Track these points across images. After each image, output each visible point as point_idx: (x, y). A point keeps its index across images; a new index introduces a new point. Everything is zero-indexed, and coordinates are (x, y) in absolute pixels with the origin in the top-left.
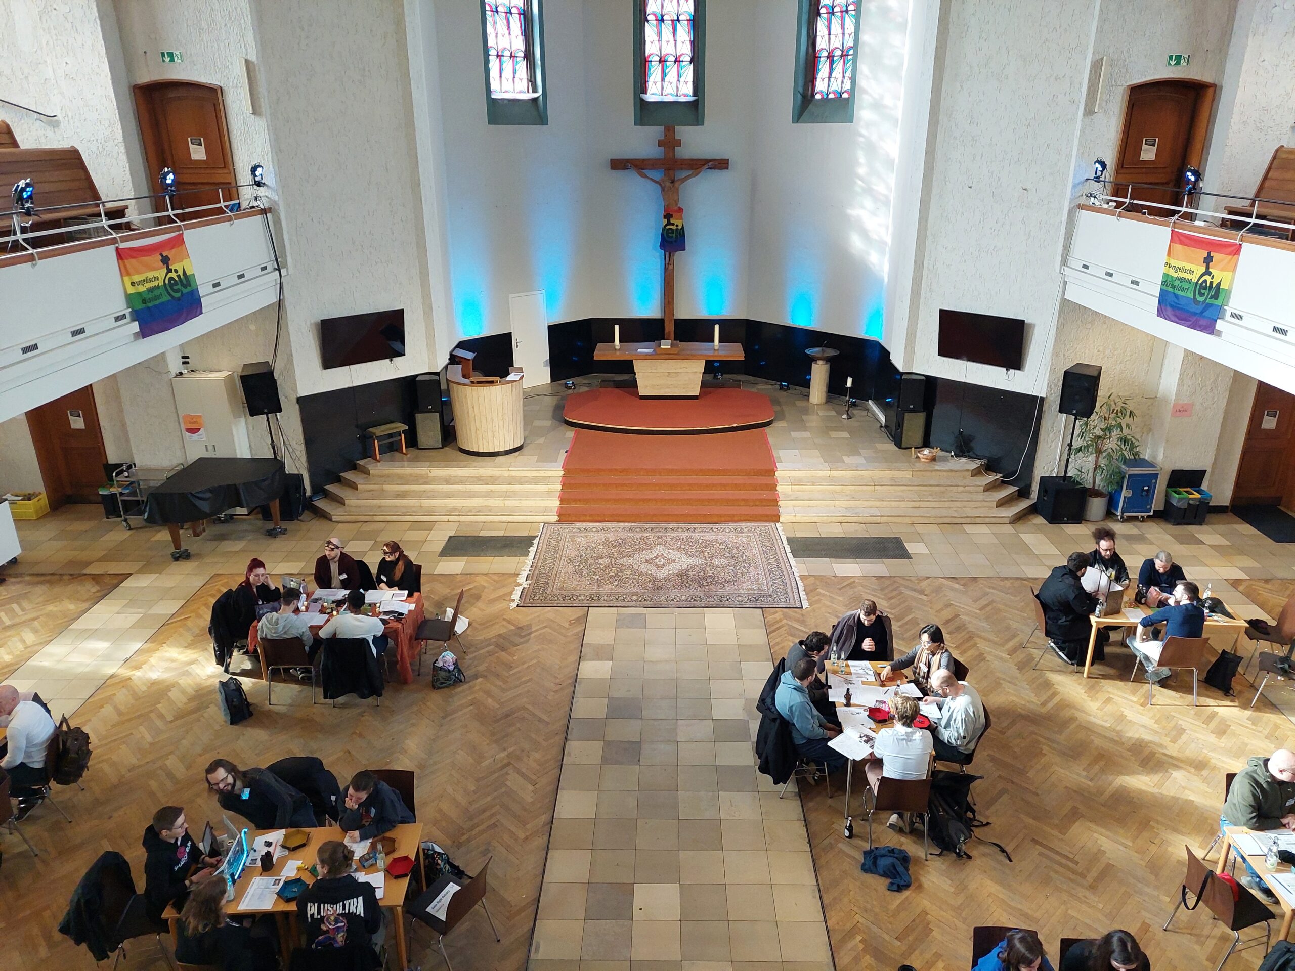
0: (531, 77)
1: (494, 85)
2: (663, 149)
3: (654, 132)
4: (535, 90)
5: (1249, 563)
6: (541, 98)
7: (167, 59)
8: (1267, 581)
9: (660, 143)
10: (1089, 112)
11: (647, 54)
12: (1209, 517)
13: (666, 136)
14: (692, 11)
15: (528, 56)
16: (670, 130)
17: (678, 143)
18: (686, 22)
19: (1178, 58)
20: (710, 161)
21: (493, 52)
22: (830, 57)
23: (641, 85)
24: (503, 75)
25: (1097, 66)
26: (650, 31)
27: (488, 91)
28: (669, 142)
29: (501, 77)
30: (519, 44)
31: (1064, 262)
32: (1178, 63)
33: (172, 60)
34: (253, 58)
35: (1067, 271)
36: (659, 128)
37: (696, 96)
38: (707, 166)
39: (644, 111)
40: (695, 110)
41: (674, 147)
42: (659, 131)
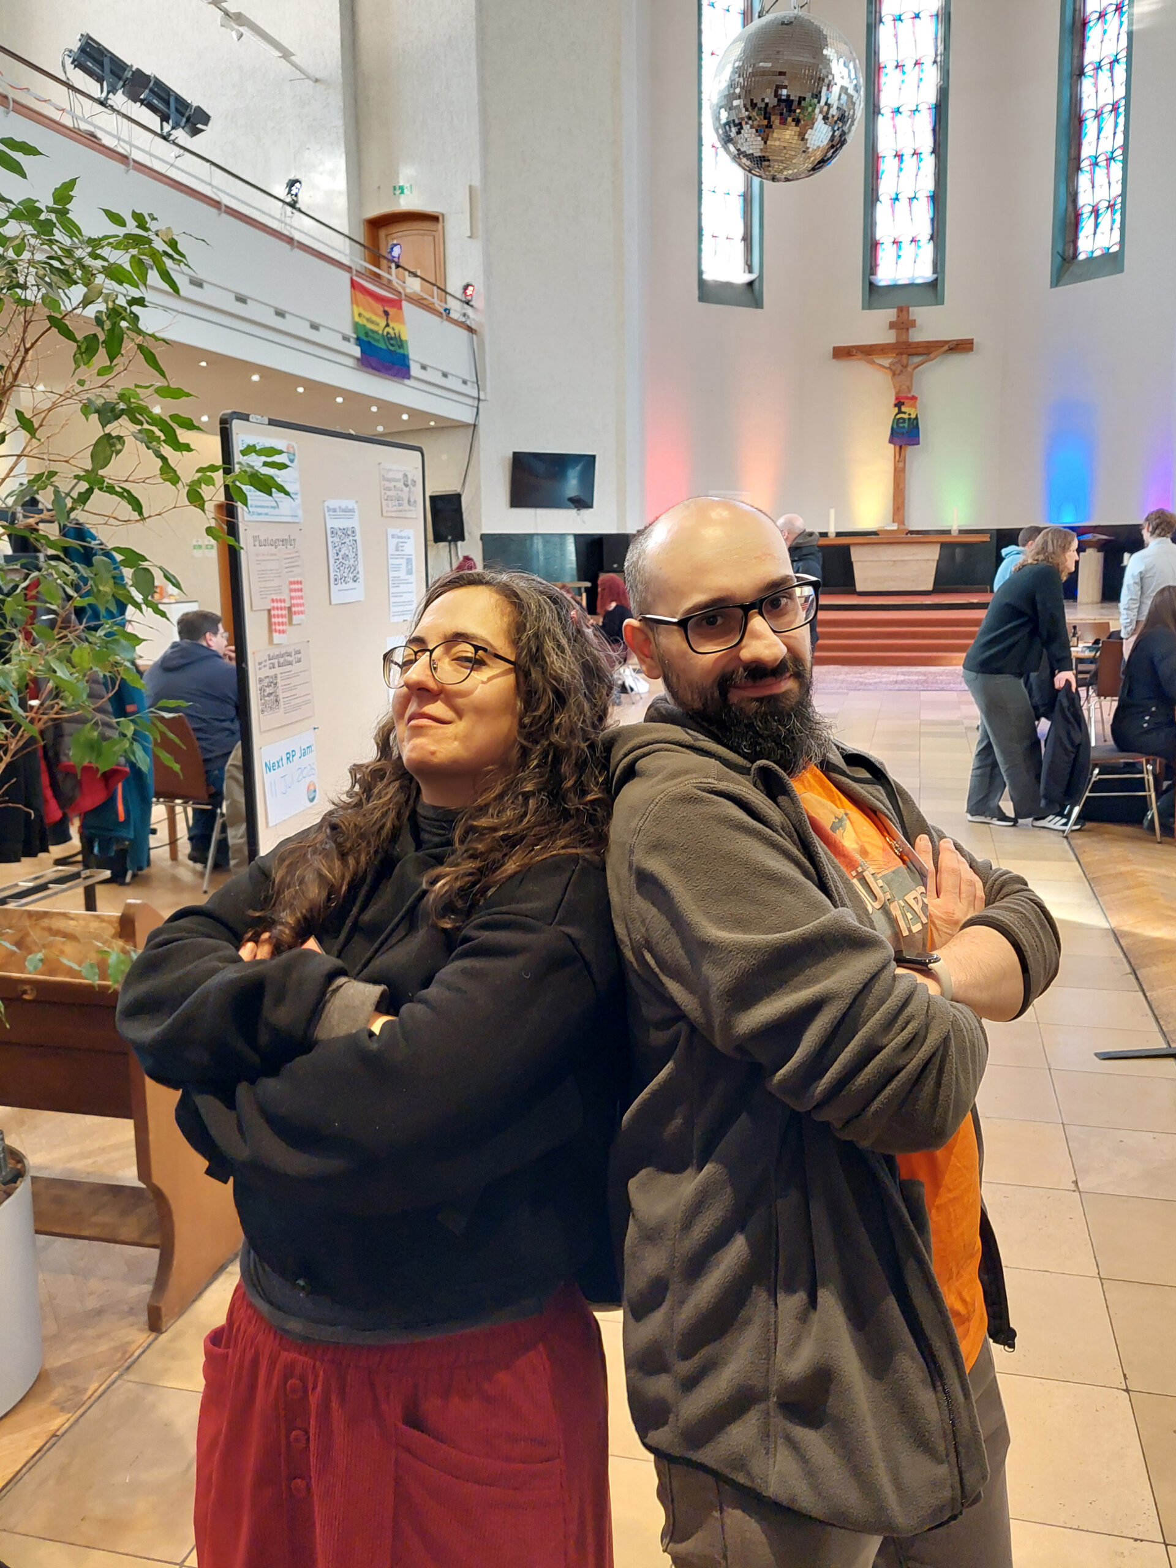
0: (748, 260)
1: (707, 267)
2: (896, 331)
3: (885, 315)
4: (750, 271)
6: (757, 280)
7: (397, 193)
9: (891, 328)
11: (878, 236)
13: (898, 316)
14: (932, 187)
15: (745, 239)
16: (903, 313)
17: (913, 324)
18: (925, 200)
20: (947, 342)
21: (707, 233)
22: (1095, 211)
23: (870, 265)
24: (717, 257)
26: (882, 213)
27: (700, 271)
28: (903, 324)
29: (714, 258)
30: (737, 226)
33: (402, 193)
34: (476, 183)
36: (892, 310)
37: (935, 276)
38: (946, 347)
39: (873, 293)
40: (933, 289)
41: (908, 329)
42: (890, 314)
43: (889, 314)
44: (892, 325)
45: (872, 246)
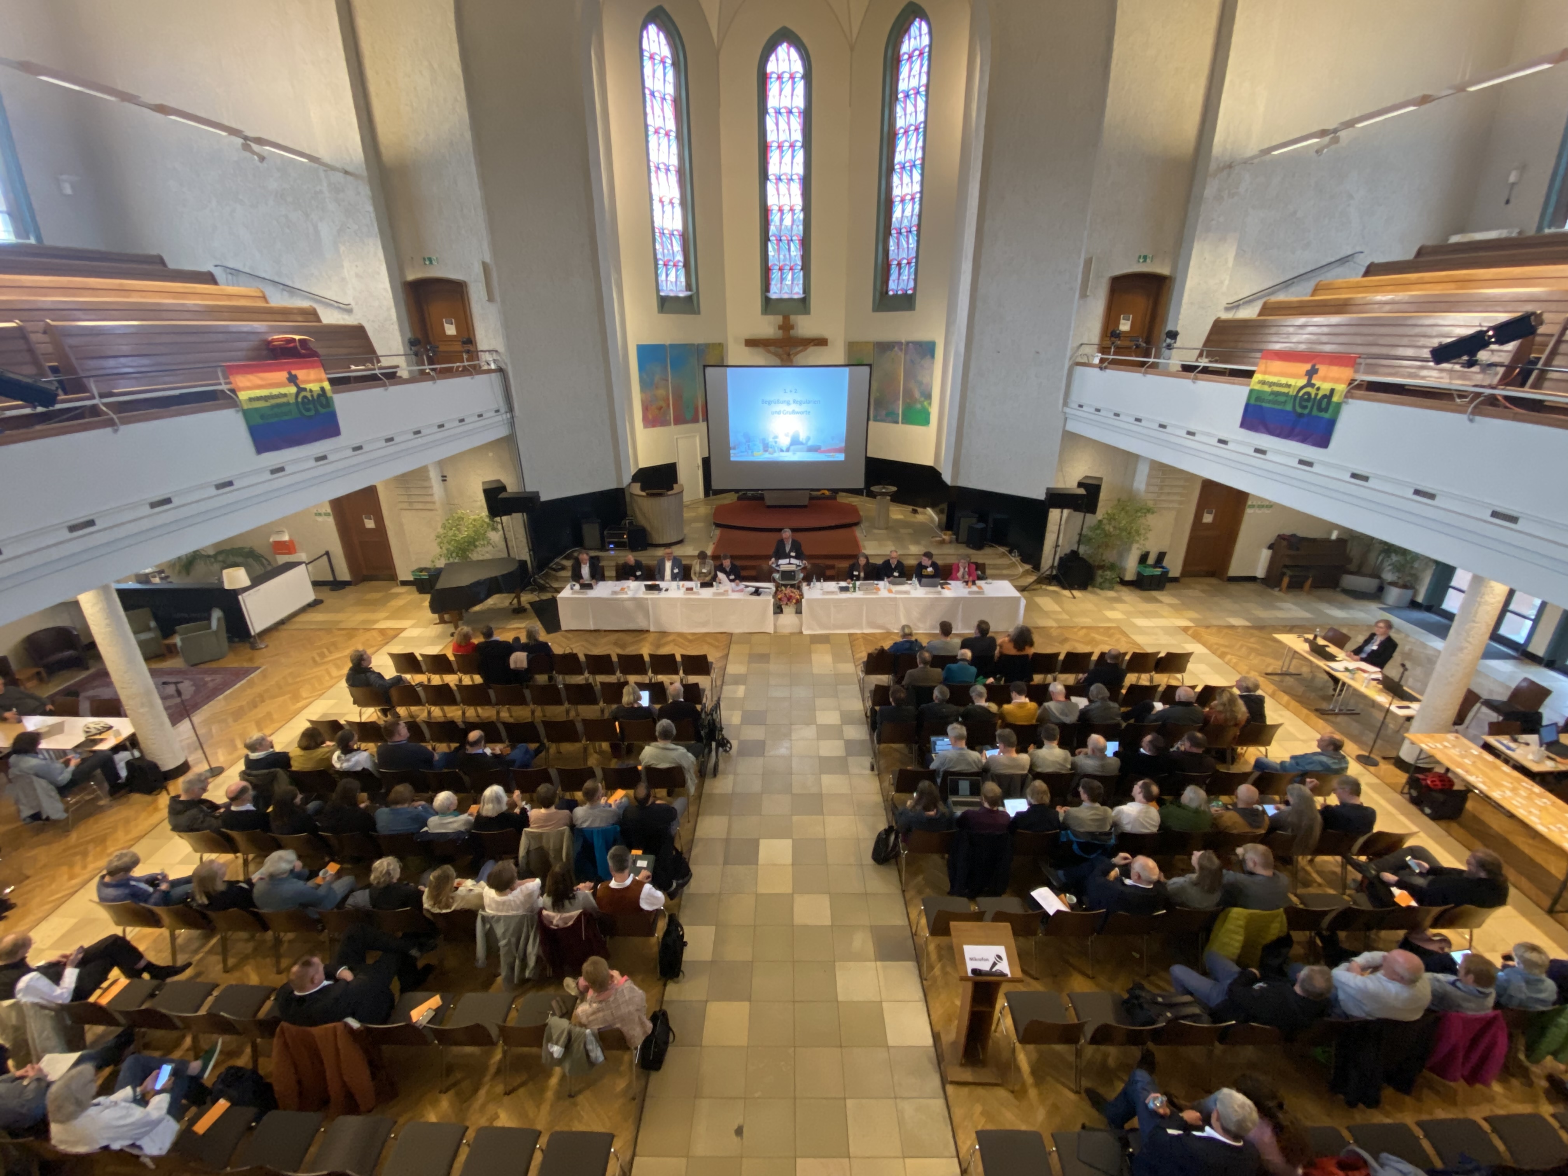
2: (782, 331)
3: (776, 319)
5: (1194, 615)
6: (695, 295)
7: (428, 262)
8: (1208, 627)
9: (780, 328)
10: (1084, 295)
11: (770, 264)
12: (1168, 585)
13: (783, 322)
14: (801, 233)
16: (786, 318)
17: (793, 326)
18: (797, 241)
19: (1145, 258)
20: (813, 338)
22: (899, 264)
23: (766, 287)
25: (1088, 263)
27: (658, 290)
28: (786, 326)
31: (1066, 404)
32: (1145, 261)
33: (431, 263)
34: (488, 260)
35: (1067, 410)
36: (779, 316)
37: (804, 295)
38: (813, 342)
39: (769, 305)
40: (803, 303)
41: (790, 329)
43: (779, 319)
45: (766, 271)
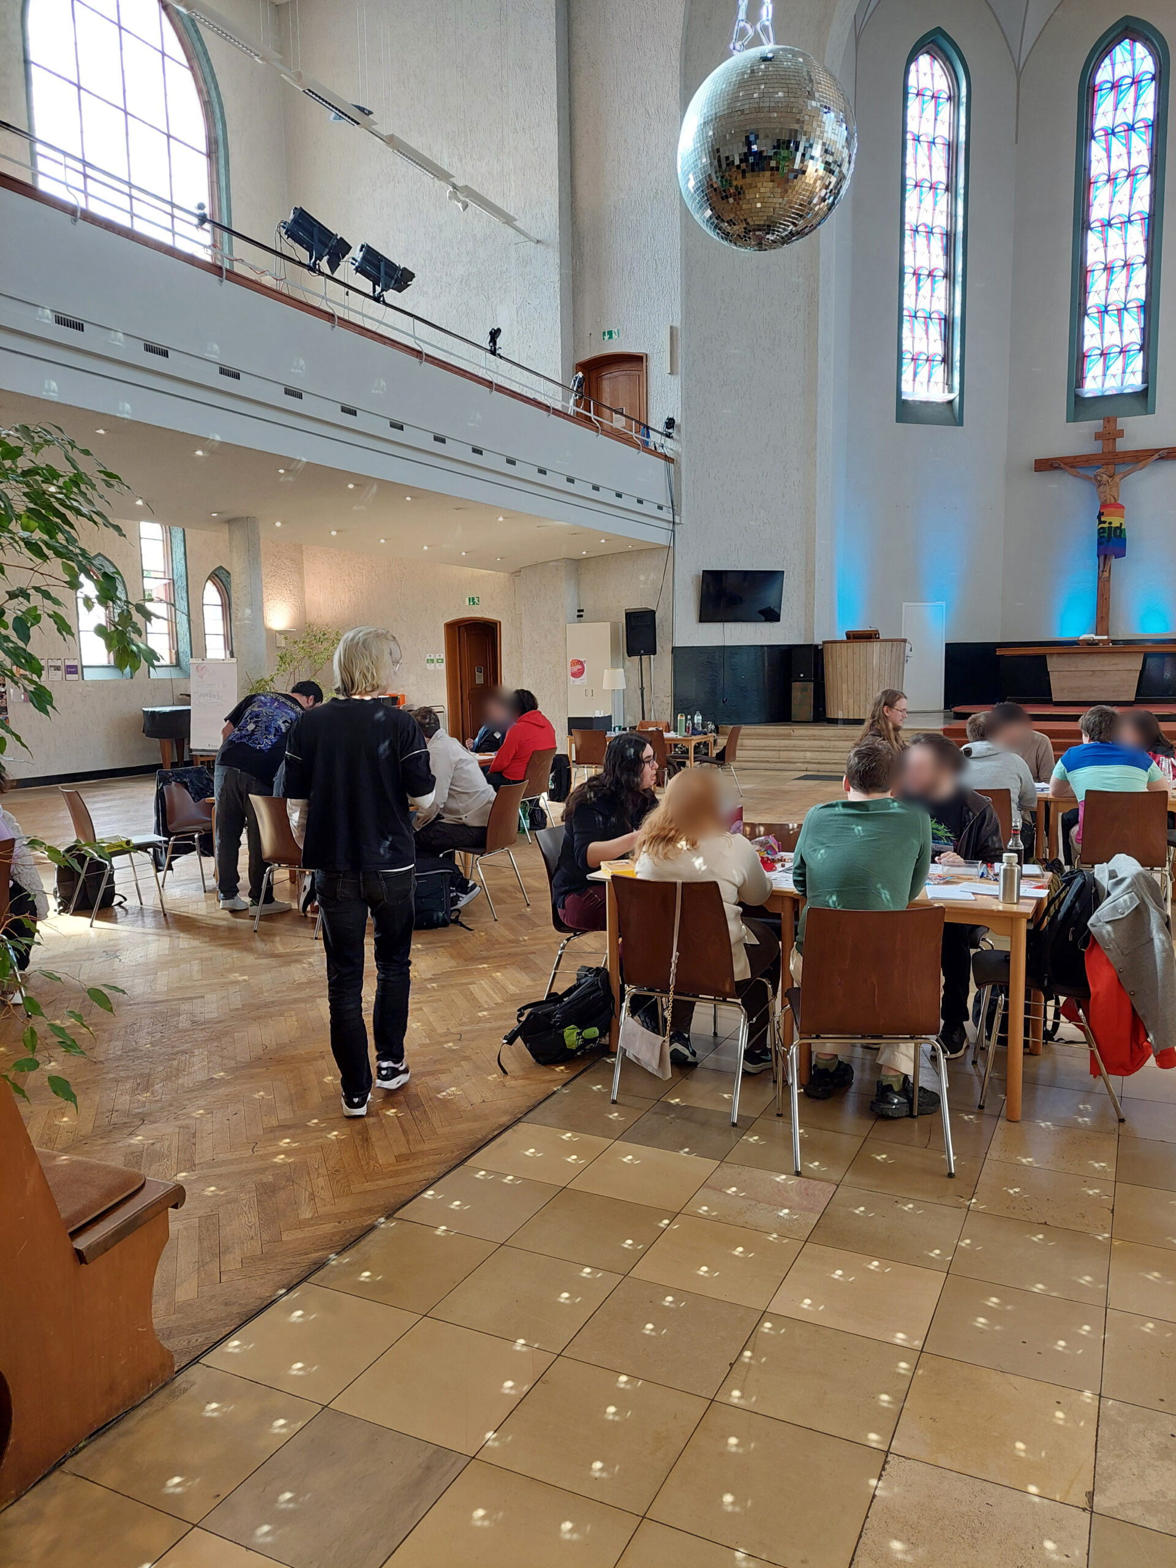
0: (948, 380)
1: (906, 387)
2: (1100, 442)
3: (1092, 426)
4: (951, 390)
6: (957, 400)
7: (607, 337)
11: (1085, 348)
13: (1104, 427)
14: (1143, 297)
15: (947, 360)
16: (1109, 420)
17: (1121, 433)
18: (1136, 309)
20: (1158, 450)
21: (907, 356)
23: (1077, 377)
24: (917, 379)
26: (1090, 326)
27: (899, 392)
28: (1109, 435)
29: (914, 380)
30: (937, 348)
33: (611, 337)
34: (677, 324)
36: (1096, 422)
37: (1146, 385)
38: (1156, 456)
39: (1079, 405)
40: (1143, 399)
41: (1115, 439)
42: (1096, 425)
44: (1098, 436)
45: (1077, 360)
